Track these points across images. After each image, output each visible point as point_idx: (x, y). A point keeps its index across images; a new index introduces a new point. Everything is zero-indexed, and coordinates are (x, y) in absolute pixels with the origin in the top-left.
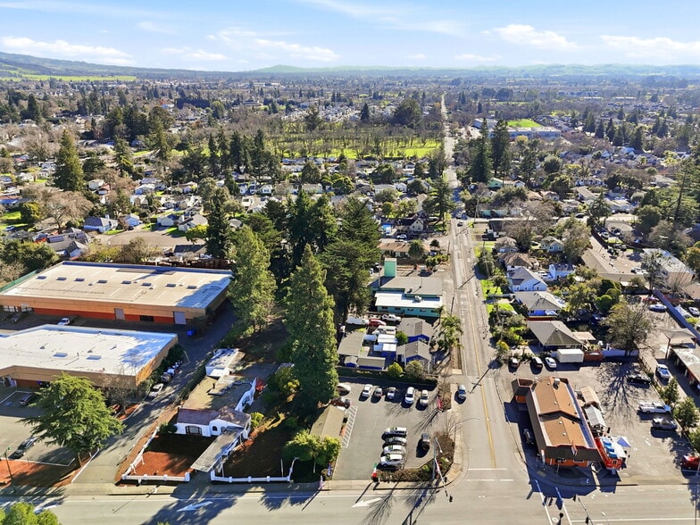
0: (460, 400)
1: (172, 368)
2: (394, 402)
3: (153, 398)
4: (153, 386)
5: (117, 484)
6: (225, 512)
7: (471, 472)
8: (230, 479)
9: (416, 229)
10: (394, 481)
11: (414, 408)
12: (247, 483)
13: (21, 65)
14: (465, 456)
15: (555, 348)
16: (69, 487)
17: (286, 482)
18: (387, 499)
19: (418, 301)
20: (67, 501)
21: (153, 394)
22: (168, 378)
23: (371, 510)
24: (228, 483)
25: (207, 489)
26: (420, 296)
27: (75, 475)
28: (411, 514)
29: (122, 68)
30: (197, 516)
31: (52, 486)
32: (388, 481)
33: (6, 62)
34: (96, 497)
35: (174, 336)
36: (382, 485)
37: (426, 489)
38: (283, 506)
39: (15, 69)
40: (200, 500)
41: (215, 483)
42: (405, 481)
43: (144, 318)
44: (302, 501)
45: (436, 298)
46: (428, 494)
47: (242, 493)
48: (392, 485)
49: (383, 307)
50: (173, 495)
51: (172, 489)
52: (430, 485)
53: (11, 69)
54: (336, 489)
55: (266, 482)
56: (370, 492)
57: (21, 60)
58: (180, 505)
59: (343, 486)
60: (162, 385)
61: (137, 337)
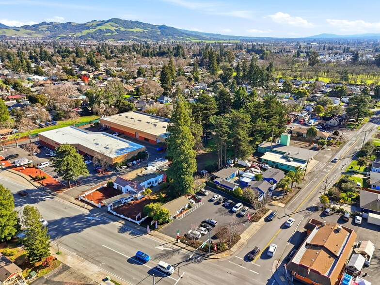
0: (267, 220)
1: (136, 161)
2: (225, 208)
3: (119, 171)
4: (122, 165)
5: (75, 199)
6: (102, 226)
7: (236, 258)
8: (115, 213)
9: (332, 124)
10: (187, 244)
11: (235, 215)
12: (120, 217)
13: (192, 35)
14: (241, 249)
15: (367, 211)
16: (60, 194)
17: (137, 224)
18: (175, 251)
19: (289, 161)
20: (55, 199)
21: (119, 169)
22: (130, 165)
23: (162, 252)
24: (113, 214)
25: (104, 213)
26: (292, 158)
27: (66, 190)
28: (179, 263)
29: (236, 37)
30: (90, 222)
31: (55, 191)
32: (184, 243)
33: (186, 34)
34: (65, 201)
35: (143, 147)
36: (180, 244)
37: (201, 255)
38: (126, 233)
39: (189, 37)
40: (97, 217)
41: (109, 212)
42: (192, 247)
43: (145, 139)
44: (135, 234)
45: (303, 162)
46: (199, 258)
47: (115, 221)
48: (184, 246)
49: (265, 160)
50: (90, 211)
51: (91, 208)
52: (204, 254)
53: (187, 37)
54: (155, 236)
55: (128, 220)
56: (171, 245)
57: (194, 34)
58: (89, 215)
59: (160, 236)
60: (126, 167)
61: (130, 144)
